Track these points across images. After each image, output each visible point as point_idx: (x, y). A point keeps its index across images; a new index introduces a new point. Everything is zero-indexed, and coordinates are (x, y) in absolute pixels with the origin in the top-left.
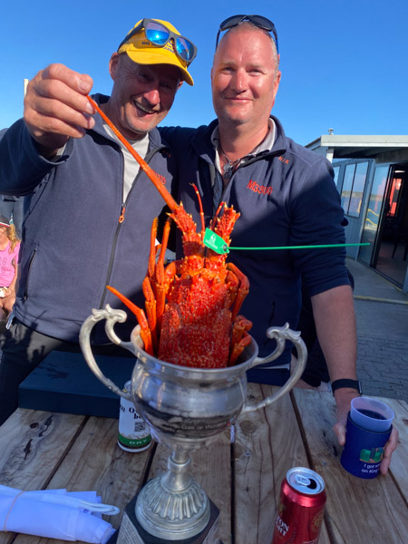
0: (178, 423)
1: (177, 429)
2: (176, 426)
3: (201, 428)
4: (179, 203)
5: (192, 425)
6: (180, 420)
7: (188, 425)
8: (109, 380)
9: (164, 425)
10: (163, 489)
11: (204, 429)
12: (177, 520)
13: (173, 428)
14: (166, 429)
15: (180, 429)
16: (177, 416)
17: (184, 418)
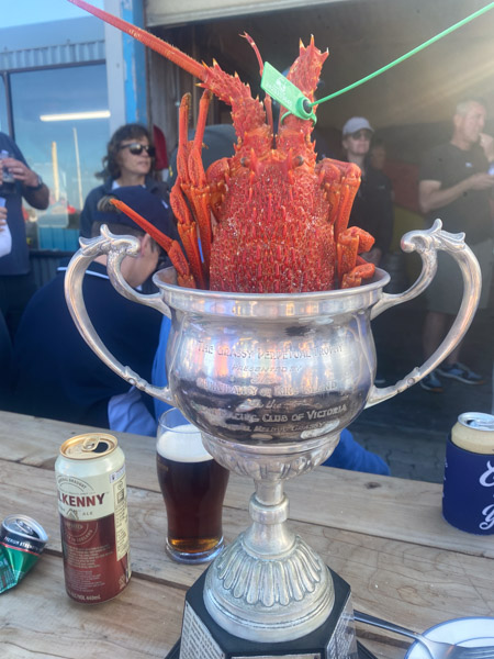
0: (254, 412)
1: (253, 426)
2: (252, 420)
3: (299, 418)
4: (211, 64)
5: (282, 412)
6: (256, 404)
7: (273, 413)
8: (127, 369)
9: (229, 421)
10: (247, 555)
11: (306, 419)
12: (277, 606)
13: (246, 423)
14: (234, 427)
15: (261, 423)
16: (251, 397)
17: (264, 400)
